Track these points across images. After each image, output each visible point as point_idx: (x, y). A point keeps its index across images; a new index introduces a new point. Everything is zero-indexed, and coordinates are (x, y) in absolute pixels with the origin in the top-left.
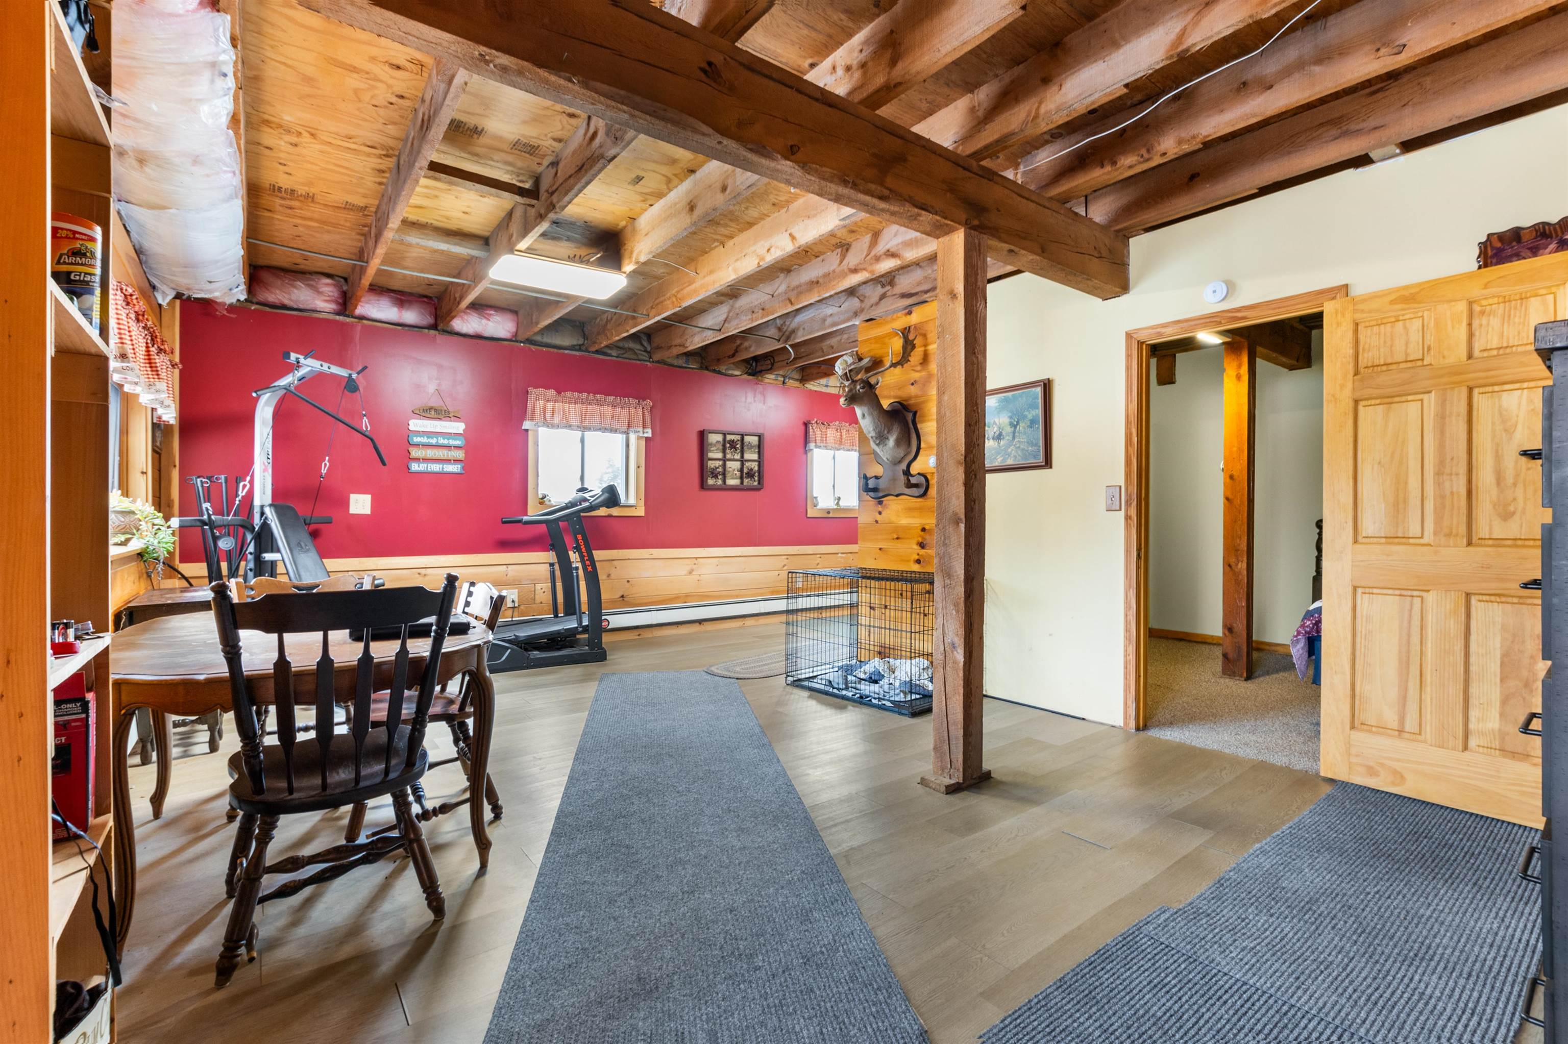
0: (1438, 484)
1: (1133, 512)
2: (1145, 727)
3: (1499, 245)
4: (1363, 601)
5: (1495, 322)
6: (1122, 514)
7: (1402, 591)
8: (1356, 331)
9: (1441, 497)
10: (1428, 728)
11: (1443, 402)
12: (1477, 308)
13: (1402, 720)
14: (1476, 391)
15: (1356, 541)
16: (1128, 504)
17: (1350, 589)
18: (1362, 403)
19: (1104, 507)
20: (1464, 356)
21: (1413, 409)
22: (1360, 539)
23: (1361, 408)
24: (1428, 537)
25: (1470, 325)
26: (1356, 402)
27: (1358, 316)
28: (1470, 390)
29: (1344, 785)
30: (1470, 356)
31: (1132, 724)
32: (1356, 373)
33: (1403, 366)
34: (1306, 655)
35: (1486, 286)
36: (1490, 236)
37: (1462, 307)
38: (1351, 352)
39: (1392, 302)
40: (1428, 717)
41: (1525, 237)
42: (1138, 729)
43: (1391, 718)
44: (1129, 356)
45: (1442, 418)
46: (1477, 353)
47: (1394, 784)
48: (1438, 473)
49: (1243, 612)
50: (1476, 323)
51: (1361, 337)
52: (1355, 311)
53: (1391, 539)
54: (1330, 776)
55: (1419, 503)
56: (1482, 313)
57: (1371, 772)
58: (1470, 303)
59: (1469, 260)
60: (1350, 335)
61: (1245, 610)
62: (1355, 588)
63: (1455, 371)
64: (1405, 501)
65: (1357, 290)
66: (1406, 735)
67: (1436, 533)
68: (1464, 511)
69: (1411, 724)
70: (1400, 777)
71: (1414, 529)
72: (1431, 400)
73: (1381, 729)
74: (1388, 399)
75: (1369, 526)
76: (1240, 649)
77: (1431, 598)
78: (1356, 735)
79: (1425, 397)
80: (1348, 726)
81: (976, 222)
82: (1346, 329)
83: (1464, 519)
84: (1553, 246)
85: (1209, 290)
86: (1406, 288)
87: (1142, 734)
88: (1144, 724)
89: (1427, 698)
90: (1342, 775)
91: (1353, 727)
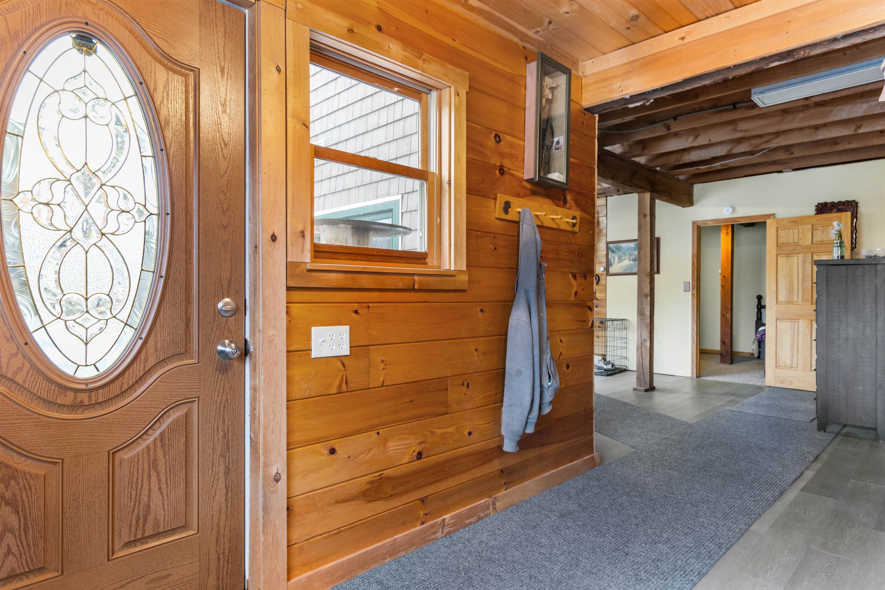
0: (803, 284)
1: (695, 293)
2: (699, 377)
3: (821, 207)
4: (779, 324)
5: (819, 232)
6: (690, 293)
7: (792, 320)
8: (777, 231)
9: (803, 288)
10: (800, 365)
11: (804, 257)
12: (814, 227)
13: (792, 364)
14: (814, 254)
15: (777, 303)
16: (693, 289)
17: (775, 320)
18: (779, 256)
19: (683, 290)
20: (811, 243)
21: (795, 259)
22: (778, 303)
23: (779, 258)
24: (800, 302)
25: (812, 233)
26: (777, 255)
27: (778, 226)
28: (812, 254)
29: (774, 387)
30: (812, 243)
31: (695, 375)
32: (777, 245)
33: (792, 244)
34: (758, 348)
35: (817, 220)
36: (819, 204)
37: (810, 226)
38: (775, 238)
39: (789, 222)
40: (800, 361)
41: (828, 206)
42: (697, 377)
43: (788, 363)
44: (693, 231)
45: (804, 262)
46: (814, 242)
47: (789, 385)
48: (803, 281)
49: (729, 335)
50: (814, 232)
51: (779, 233)
52: (777, 224)
53: (788, 303)
54: (769, 385)
55: (797, 290)
56: (816, 229)
57: (782, 382)
58: (813, 226)
59: (812, 211)
60: (775, 232)
61: (730, 334)
62: (777, 319)
63: (808, 247)
64: (793, 290)
65: (778, 216)
66: (793, 368)
67: (802, 301)
68: (810, 293)
69: (794, 365)
70: (791, 383)
71: (795, 299)
72: (801, 256)
73: (786, 367)
74: (788, 255)
75: (781, 298)
76: (728, 351)
77: (801, 322)
78: (777, 370)
79: (799, 255)
80: (774, 367)
81: (653, 190)
82: (774, 229)
83: (810, 296)
84: (835, 210)
85: (725, 209)
86: (793, 218)
87: (698, 379)
88: (698, 376)
89: (799, 355)
90: (773, 385)
91: (776, 368)
